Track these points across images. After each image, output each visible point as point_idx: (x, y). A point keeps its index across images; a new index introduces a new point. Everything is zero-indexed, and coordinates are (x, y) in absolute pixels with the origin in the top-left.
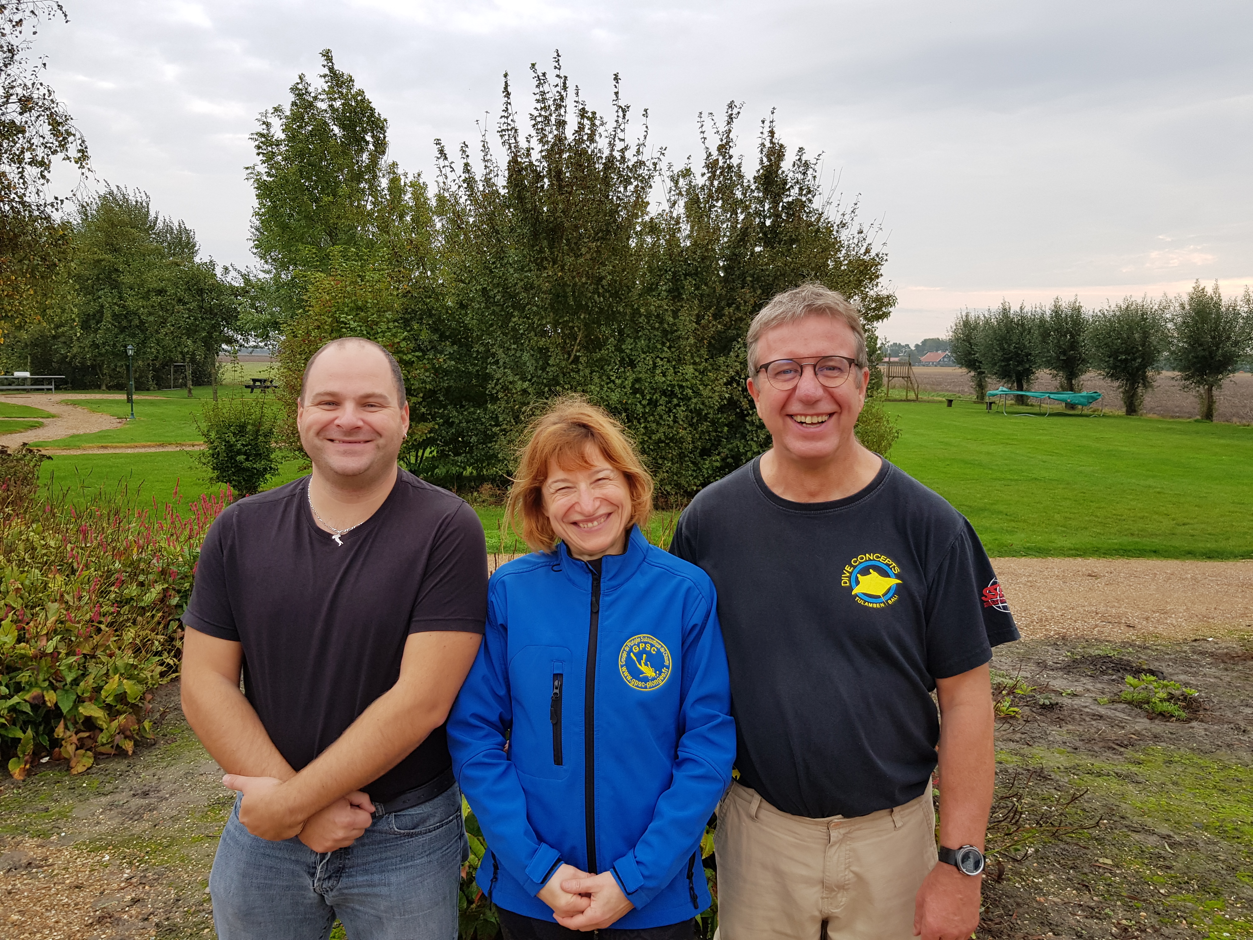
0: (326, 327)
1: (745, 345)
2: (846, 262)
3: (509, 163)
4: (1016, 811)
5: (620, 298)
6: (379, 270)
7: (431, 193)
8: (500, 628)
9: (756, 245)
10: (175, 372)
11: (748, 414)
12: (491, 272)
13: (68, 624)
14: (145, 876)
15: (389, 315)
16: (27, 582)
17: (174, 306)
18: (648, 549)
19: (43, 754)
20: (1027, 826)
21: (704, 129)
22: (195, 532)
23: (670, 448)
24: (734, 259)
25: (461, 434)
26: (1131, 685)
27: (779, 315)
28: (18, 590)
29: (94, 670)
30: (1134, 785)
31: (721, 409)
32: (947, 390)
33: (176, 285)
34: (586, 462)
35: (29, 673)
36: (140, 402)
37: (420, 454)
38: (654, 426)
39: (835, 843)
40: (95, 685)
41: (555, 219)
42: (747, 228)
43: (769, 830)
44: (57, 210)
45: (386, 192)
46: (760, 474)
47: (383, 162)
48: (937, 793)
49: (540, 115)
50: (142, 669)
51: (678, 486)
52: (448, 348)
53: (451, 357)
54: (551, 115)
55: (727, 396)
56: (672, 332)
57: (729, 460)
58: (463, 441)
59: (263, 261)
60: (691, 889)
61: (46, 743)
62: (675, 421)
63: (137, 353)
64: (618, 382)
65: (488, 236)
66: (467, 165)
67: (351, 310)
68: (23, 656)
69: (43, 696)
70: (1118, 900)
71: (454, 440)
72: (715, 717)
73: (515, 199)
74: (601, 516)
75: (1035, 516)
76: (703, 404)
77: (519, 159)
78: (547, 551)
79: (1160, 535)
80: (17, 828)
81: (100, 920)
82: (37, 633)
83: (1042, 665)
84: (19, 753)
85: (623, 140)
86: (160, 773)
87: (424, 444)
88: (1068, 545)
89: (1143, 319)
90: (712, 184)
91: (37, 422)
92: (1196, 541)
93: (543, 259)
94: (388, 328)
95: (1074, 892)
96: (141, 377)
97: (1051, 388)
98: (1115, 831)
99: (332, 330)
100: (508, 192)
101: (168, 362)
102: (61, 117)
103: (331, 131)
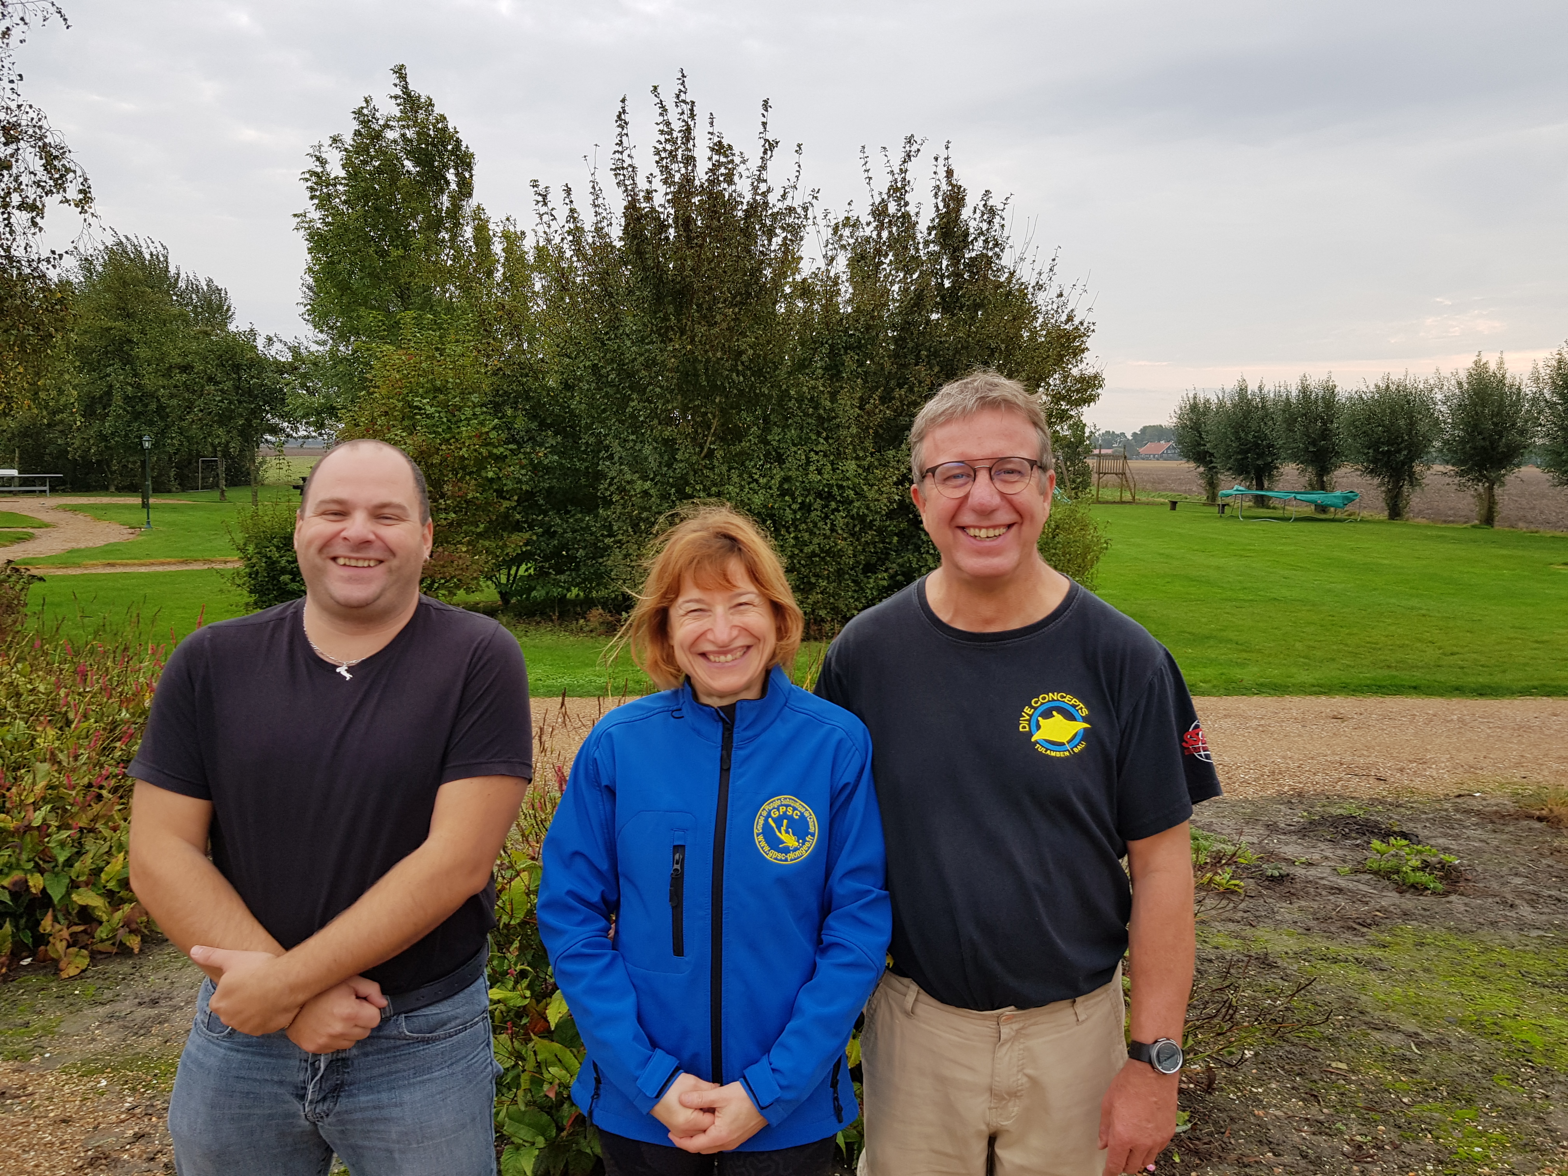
0: (396, 413)
2: (1044, 332)
3: (625, 208)
4: (1230, 1005)
5: (765, 377)
6: (462, 342)
7: (528, 244)
9: (932, 312)
10: (204, 469)
12: (604, 344)
13: (61, 790)
14: (152, 1106)
15: (475, 398)
16: (9, 738)
17: (203, 386)
18: (792, 689)
19: (24, 954)
20: (1244, 1023)
21: (868, 166)
23: (826, 564)
24: (906, 327)
25: (564, 546)
26: (1378, 852)
29: (91, 845)
30: (1377, 972)
31: (890, 515)
32: (1172, 490)
33: (205, 359)
35: (8, 852)
36: (157, 508)
37: (513, 572)
38: (806, 536)
39: (1006, 1041)
40: (94, 866)
41: (683, 279)
42: (922, 291)
43: (927, 1027)
44: (54, 266)
45: (471, 244)
46: (925, 598)
47: (468, 208)
49: (665, 150)
52: (550, 440)
53: (553, 450)
54: (677, 149)
55: (897, 498)
56: (830, 420)
57: (898, 578)
58: (567, 556)
59: (316, 330)
61: (29, 941)
62: (832, 530)
63: (155, 445)
64: (762, 481)
65: (599, 300)
66: (572, 211)
67: (428, 391)
68: (2, 832)
69: (26, 881)
70: (1352, 1112)
71: (556, 553)
73: (633, 254)
75: (1272, 644)
76: (868, 508)
77: (638, 204)
79: (1422, 667)
81: (92, 1163)
82: (21, 801)
83: (1272, 828)
85: (766, 181)
86: (173, 976)
87: (518, 560)
88: (1311, 680)
89: (1408, 402)
90: (879, 236)
91: (26, 533)
92: (1466, 674)
93: (668, 328)
94: (474, 414)
95: (1300, 1103)
96: (160, 475)
97: (1299, 487)
98: (1352, 1029)
99: (403, 419)
100: (625, 245)
101: (195, 457)
102: (57, 149)
103: (403, 167)
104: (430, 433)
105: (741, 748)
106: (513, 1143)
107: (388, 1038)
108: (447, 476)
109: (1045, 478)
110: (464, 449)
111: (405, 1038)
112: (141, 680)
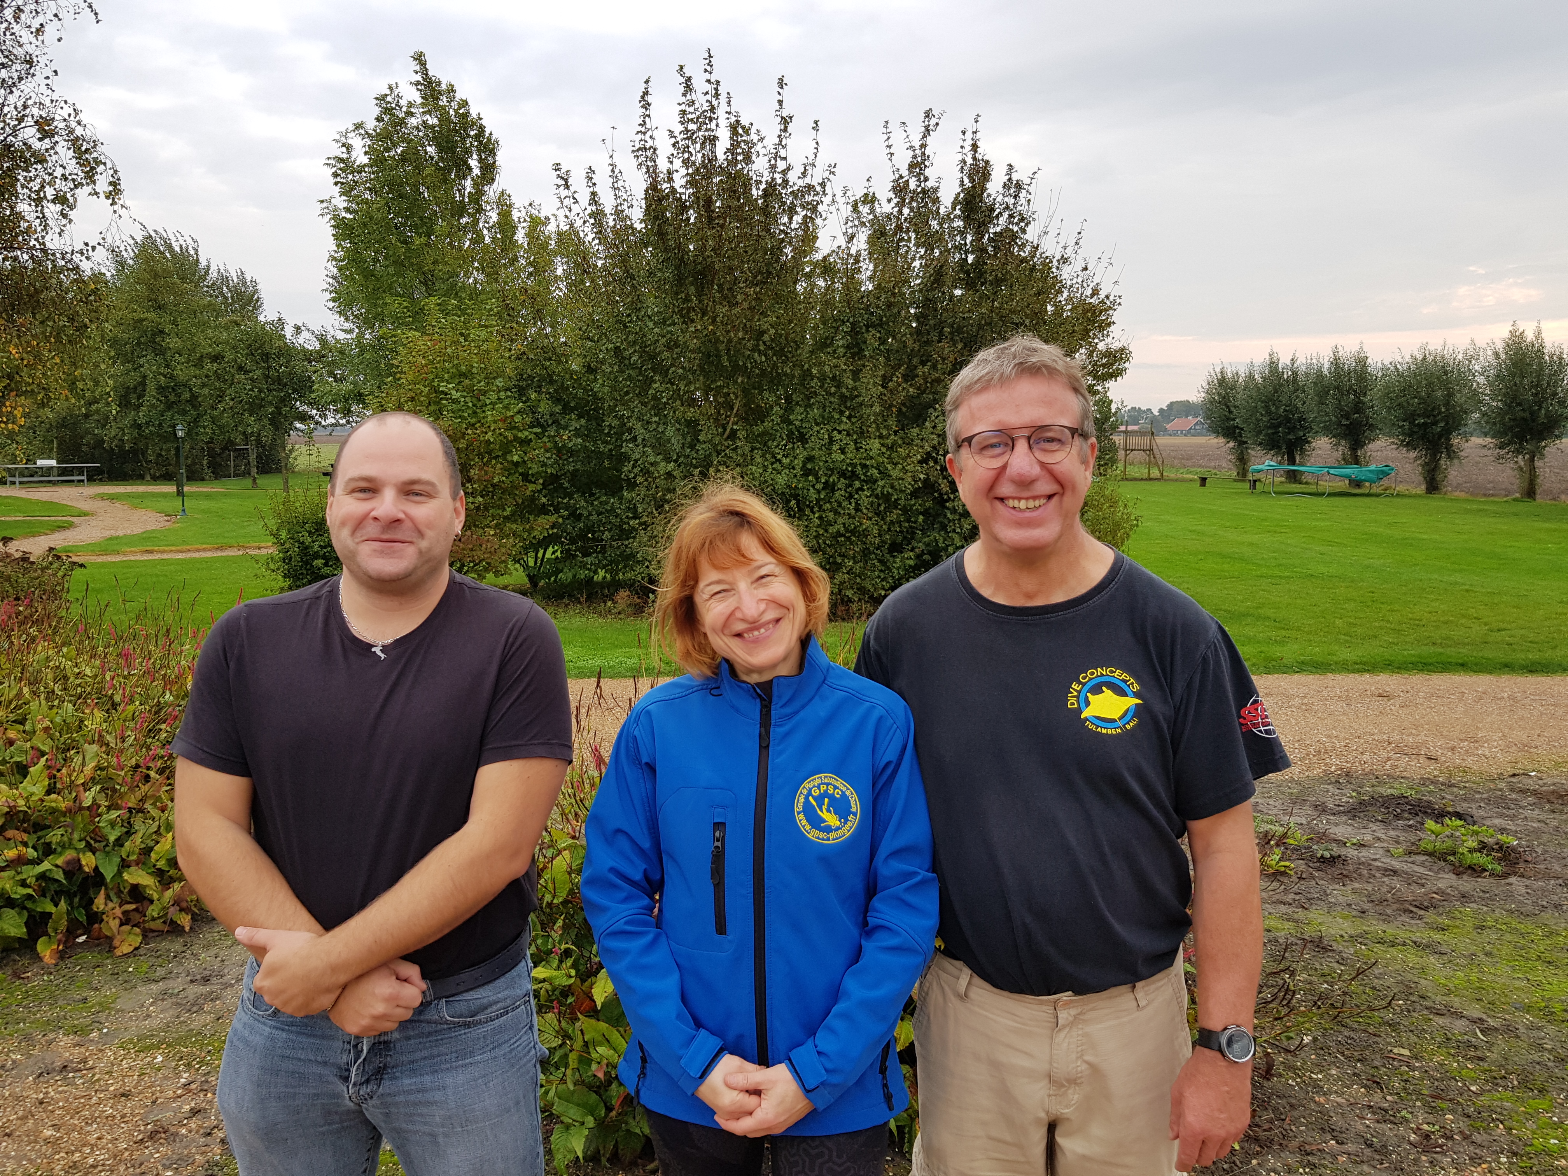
0: (422, 399)
1: (943, 413)
2: (1069, 307)
3: (646, 191)
4: (1288, 989)
5: (786, 357)
6: (486, 327)
7: (550, 229)
9: (956, 287)
10: (236, 457)
11: (949, 499)
12: (625, 327)
13: (110, 771)
14: (207, 1082)
15: (499, 382)
16: (58, 719)
17: (233, 376)
18: (829, 668)
19: (79, 932)
20: (1302, 1008)
21: (890, 142)
23: (851, 544)
24: (928, 304)
25: (591, 529)
26: (1433, 832)
27: (983, 376)
28: (46, 729)
29: (140, 825)
30: (1436, 956)
31: (915, 494)
32: (1200, 466)
33: (235, 349)
35: (61, 831)
36: (192, 495)
37: (540, 555)
38: (831, 515)
39: (1064, 1027)
40: (143, 846)
41: (705, 259)
42: (941, 267)
44: (88, 258)
45: (494, 229)
46: (964, 572)
47: (492, 193)
48: (1190, 968)
51: (862, 590)
52: (573, 423)
53: (577, 433)
54: (699, 129)
55: (922, 476)
56: (853, 398)
57: (927, 557)
58: (593, 539)
59: (342, 319)
60: (885, 1086)
61: (83, 919)
62: (857, 510)
63: (188, 434)
64: (785, 461)
65: (621, 282)
66: (594, 194)
67: (453, 377)
68: (54, 811)
69: (79, 860)
70: (1417, 1099)
71: (582, 536)
72: (915, 874)
73: (654, 235)
75: (1312, 621)
76: (892, 487)
77: (659, 186)
79: (1468, 644)
80: (48, 1022)
81: (152, 1136)
82: (72, 782)
83: (1321, 809)
84: (50, 930)
85: (785, 159)
86: (223, 954)
87: (545, 543)
88: (1353, 658)
89: (1446, 373)
90: (900, 212)
91: (66, 522)
92: (1514, 650)
93: (689, 309)
94: (499, 399)
95: (1362, 1090)
96: (194, 463)
97: (1331, 462)
98: (1414, 1014)
99: (429, 404)
100: (646, 227)
101: (229, 445)
102: (88, 143)
103: (426, 153)
104: (456, 418)
105: (779, 726)
106: (562, 1122)
107: (429, 1022)
108: (473, 460)
109: (1086, 447)
110: (490, 434)
111: (446, 1022)
112: (183, 663)
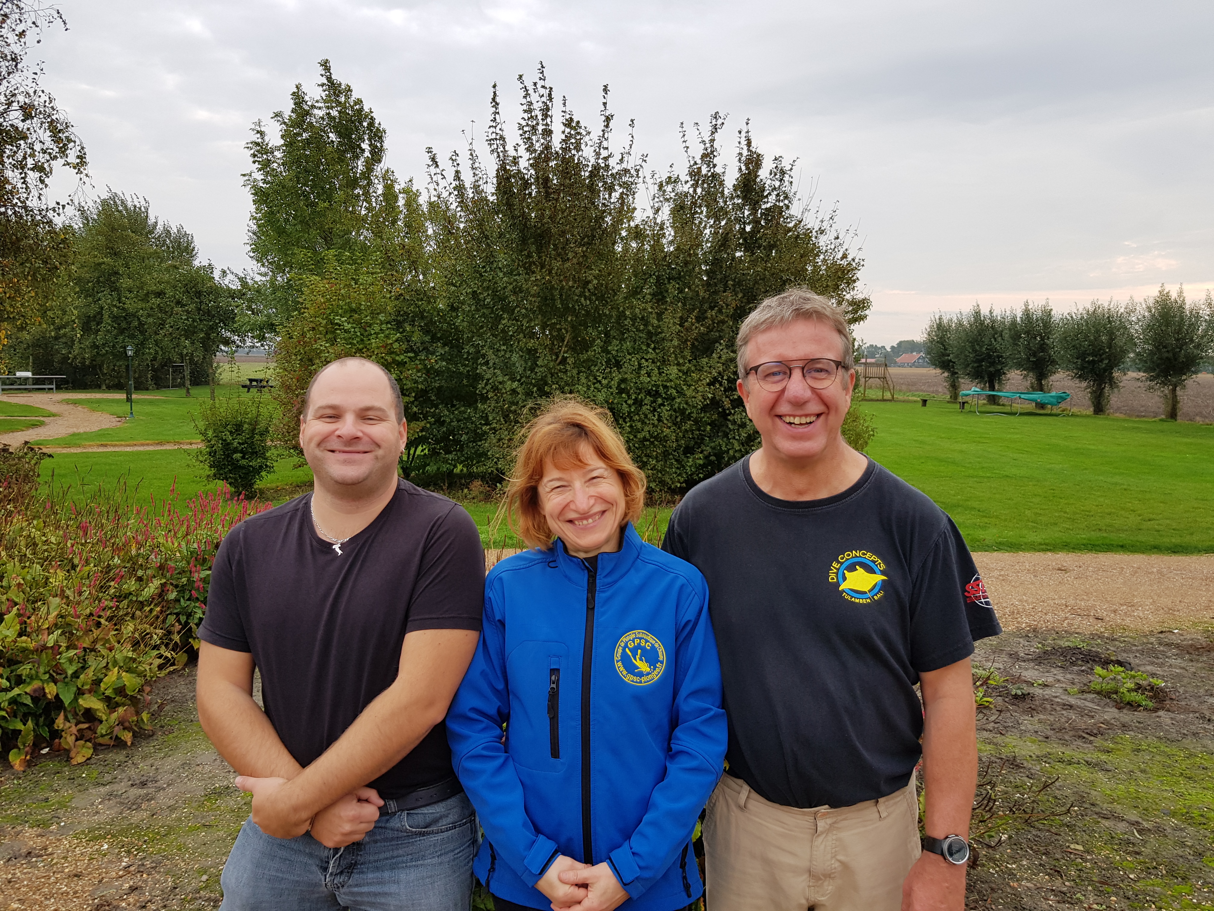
0: (321, 329)
2: (824, 267)
3: (498, 170)
4: (990, 798)
5: (606, 301)
6: (372, 274)
7: (423, 200)
8: (498, 624)
9: (737, 250)
10: (174, 372)
11: (730, 414)
12: (481, 276)
13: (69, 619)
14: (143, 865)
15: (382, 317)
16: (29, 577)
17: (173, 308)
18: (642, 546)
19: (44, 745)
20: (1001, 813)
21: (686, 138)
22: (192, 528)
23: (655, 447)
24: (716, 263)
25: (451, 432)
26: (1100, 676)
27: (767, 319)
28: (19, 585)
29: (93, 663)
30: (1103, 772)
31: (704, 409)
32: (922, 391)
33: (175, 287)
34: (580, 461)
35: (30, 666)
36: (138, 402)
37: (412, 452)
38: (639, 425)
39: (822, 833)
40: (95, 678)
41: (543, 225)
42: (727, 234)
43: (757, 819)
44: (59, 214)
45: (381, 198)
46: (749, 473)
47: (379, 169)
49: (528, 125)
50: (140, 662)
51: (662, 483)
52: (439, 350)
53: (443, 358)
54: (538, 124)
55: (710, 396)
56: (657, 334)
57: (713, 458)
58: (454, 440)
59: (259, 264)
60: (685, 878)
61: (46, 735)
62: (659, 420)
63: (136, 353)
64: (604, 382)
65: (479, 241)
66: (457, 172)
67: (345, 312)
68: (24, 650)
69: (44, 689)
70: (1089, 885)
71: (445, 438)
72: (708, 710)
73: (504, 205)
74: (595, 514)
75: (1007, 512)
76: (687, 403)
77: (508, 167)
78: (543, 548)
79: (1126, 530)
80: (17, 818)
81: (98, 908)
82: (39, 627)
83: (1014, 656)
84: (19, 744)
85: (607, 148)
86: (158, 763)
87: (416, 443)
88: (1039, 540)
89: (1110, 322)
90: (695, 191)
91: (38, 421)
92: (1161, 536)
93: (531, 264)
94: (381, 330)
95: (1047, 877)
96: (140, 377)
97: (1022, 389)
98: (1085, 817)
99: (327, 332)
100: (497, 199)
101: (167, 363)
102: (61, 125)
103: (329, 138)
104: (347, 344)
112: (129, 534)
